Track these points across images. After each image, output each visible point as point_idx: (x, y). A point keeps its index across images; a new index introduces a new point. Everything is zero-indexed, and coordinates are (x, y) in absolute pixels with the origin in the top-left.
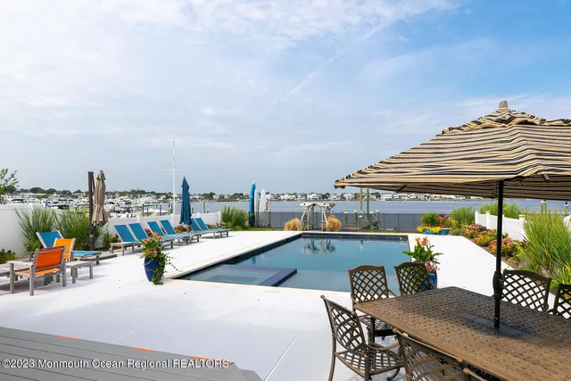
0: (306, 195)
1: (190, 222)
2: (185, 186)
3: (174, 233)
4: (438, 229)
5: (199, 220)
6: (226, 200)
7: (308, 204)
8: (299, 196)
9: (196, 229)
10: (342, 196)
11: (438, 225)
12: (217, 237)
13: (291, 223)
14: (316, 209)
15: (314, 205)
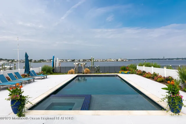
0: (67, 60)
1: (29, 72)
2: (27, 56)
3: (22, 78)
4: (127, 72)
5: (33, 71)
6: (37, 62)
7: (77, 63)
8: (64, 60)
9: (32, 75)
10: (79, 60)
11: (126, 70)
12: (42, 79)
13: (71, 71)
14: (80, 65)
15: (79, 64)
